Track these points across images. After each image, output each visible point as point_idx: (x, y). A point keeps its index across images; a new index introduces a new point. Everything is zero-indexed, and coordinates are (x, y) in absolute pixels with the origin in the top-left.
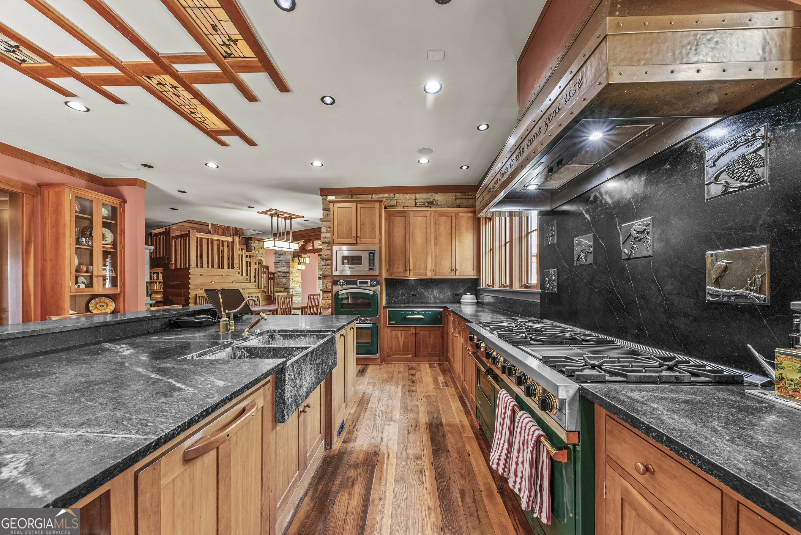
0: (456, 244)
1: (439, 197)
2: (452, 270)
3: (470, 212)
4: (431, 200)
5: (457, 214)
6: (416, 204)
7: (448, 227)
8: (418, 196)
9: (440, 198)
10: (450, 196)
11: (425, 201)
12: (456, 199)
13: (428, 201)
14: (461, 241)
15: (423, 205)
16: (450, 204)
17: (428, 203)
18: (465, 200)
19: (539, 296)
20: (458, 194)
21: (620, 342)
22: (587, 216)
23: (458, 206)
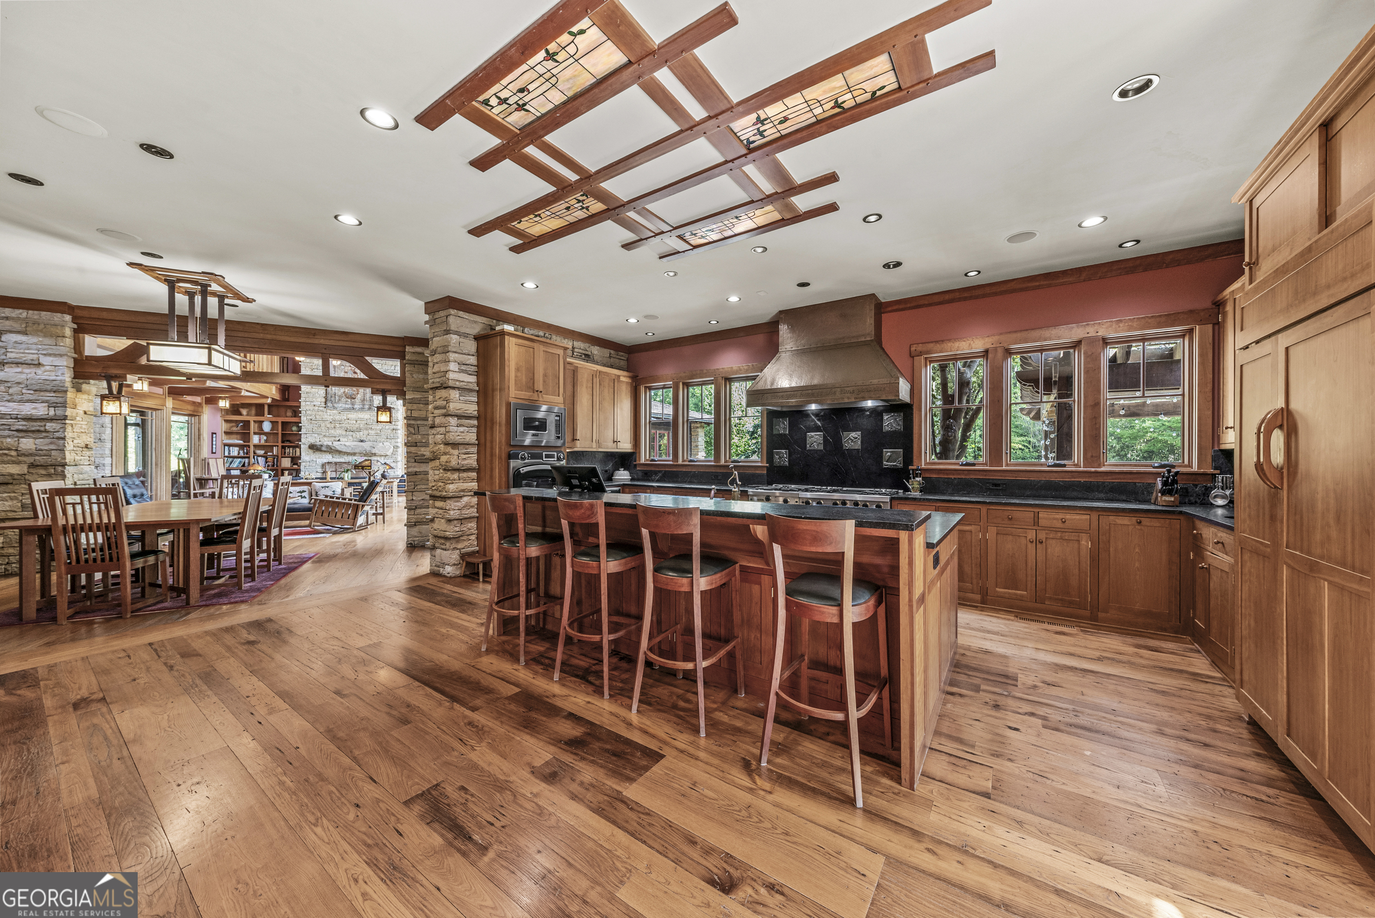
0: (618, 411)
1: (595, 350)
2: (614, 442)
3: (629, 377)
4: (590, 353)
5: (619, 376)
6: (573, 354)
7: (612, 390)
8: (576, 344)
9: (596, 352)
10: (606, 352)
11: (584, 352)
12: (610, 357)
13: (587, 353)
14: (621, 409)
15: (579, 357)
16: (605, 362)
17: (586, 355)
18: (617, 360)
19: (766, 469)
20: (612, 352)
21: (844, 489)
22: (819, 423)
23: (612, 367)
